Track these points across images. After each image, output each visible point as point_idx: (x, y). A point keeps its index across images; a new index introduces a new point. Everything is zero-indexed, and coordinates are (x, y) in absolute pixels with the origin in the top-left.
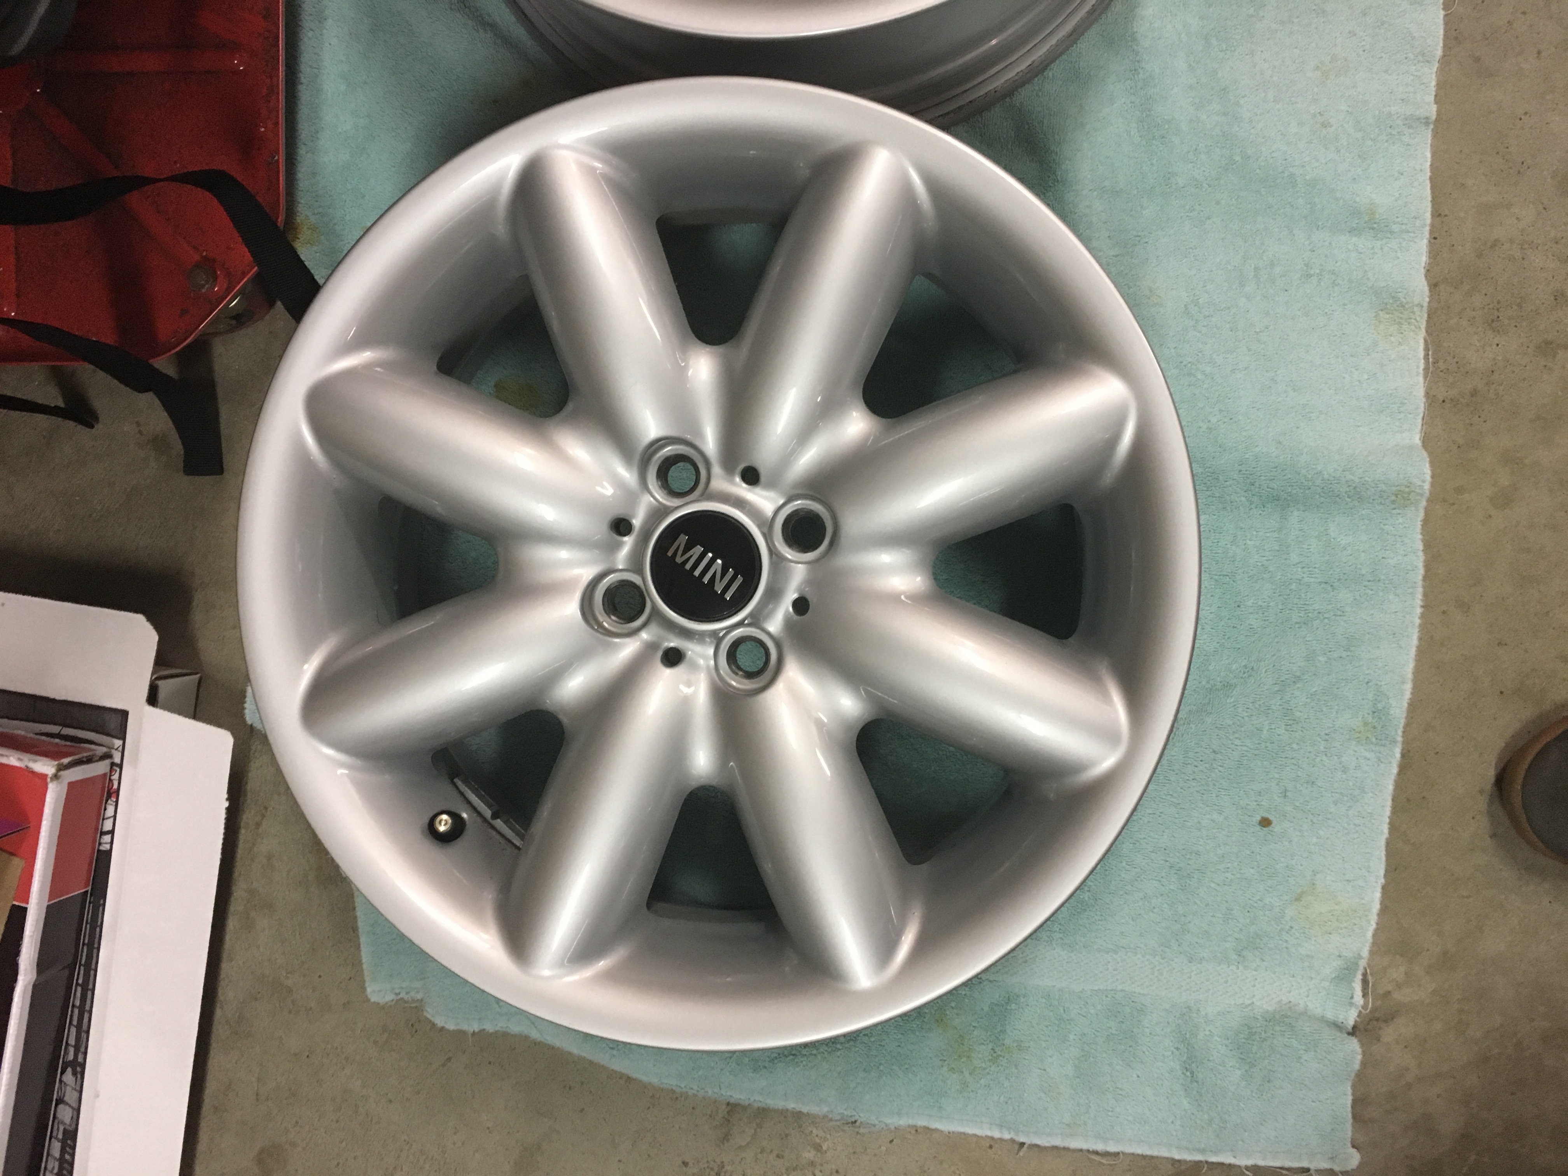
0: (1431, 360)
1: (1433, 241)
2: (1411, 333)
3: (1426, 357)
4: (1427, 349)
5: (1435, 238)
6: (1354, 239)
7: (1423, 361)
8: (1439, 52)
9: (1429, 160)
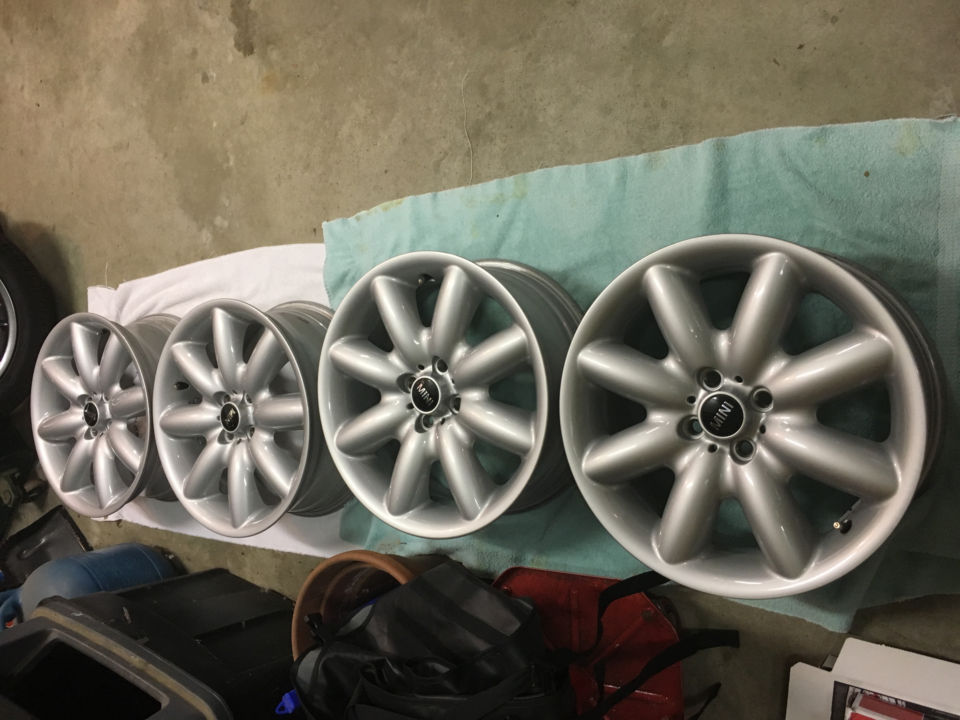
0: (669, 146)
1: (628, 155)
2: (660, 155)
3: (668, 148)
4: (665, 149)
5: (627, 154)
6: (627, 183)
7: (670, 149)
8: (567, 166)
9: (600, 162)
